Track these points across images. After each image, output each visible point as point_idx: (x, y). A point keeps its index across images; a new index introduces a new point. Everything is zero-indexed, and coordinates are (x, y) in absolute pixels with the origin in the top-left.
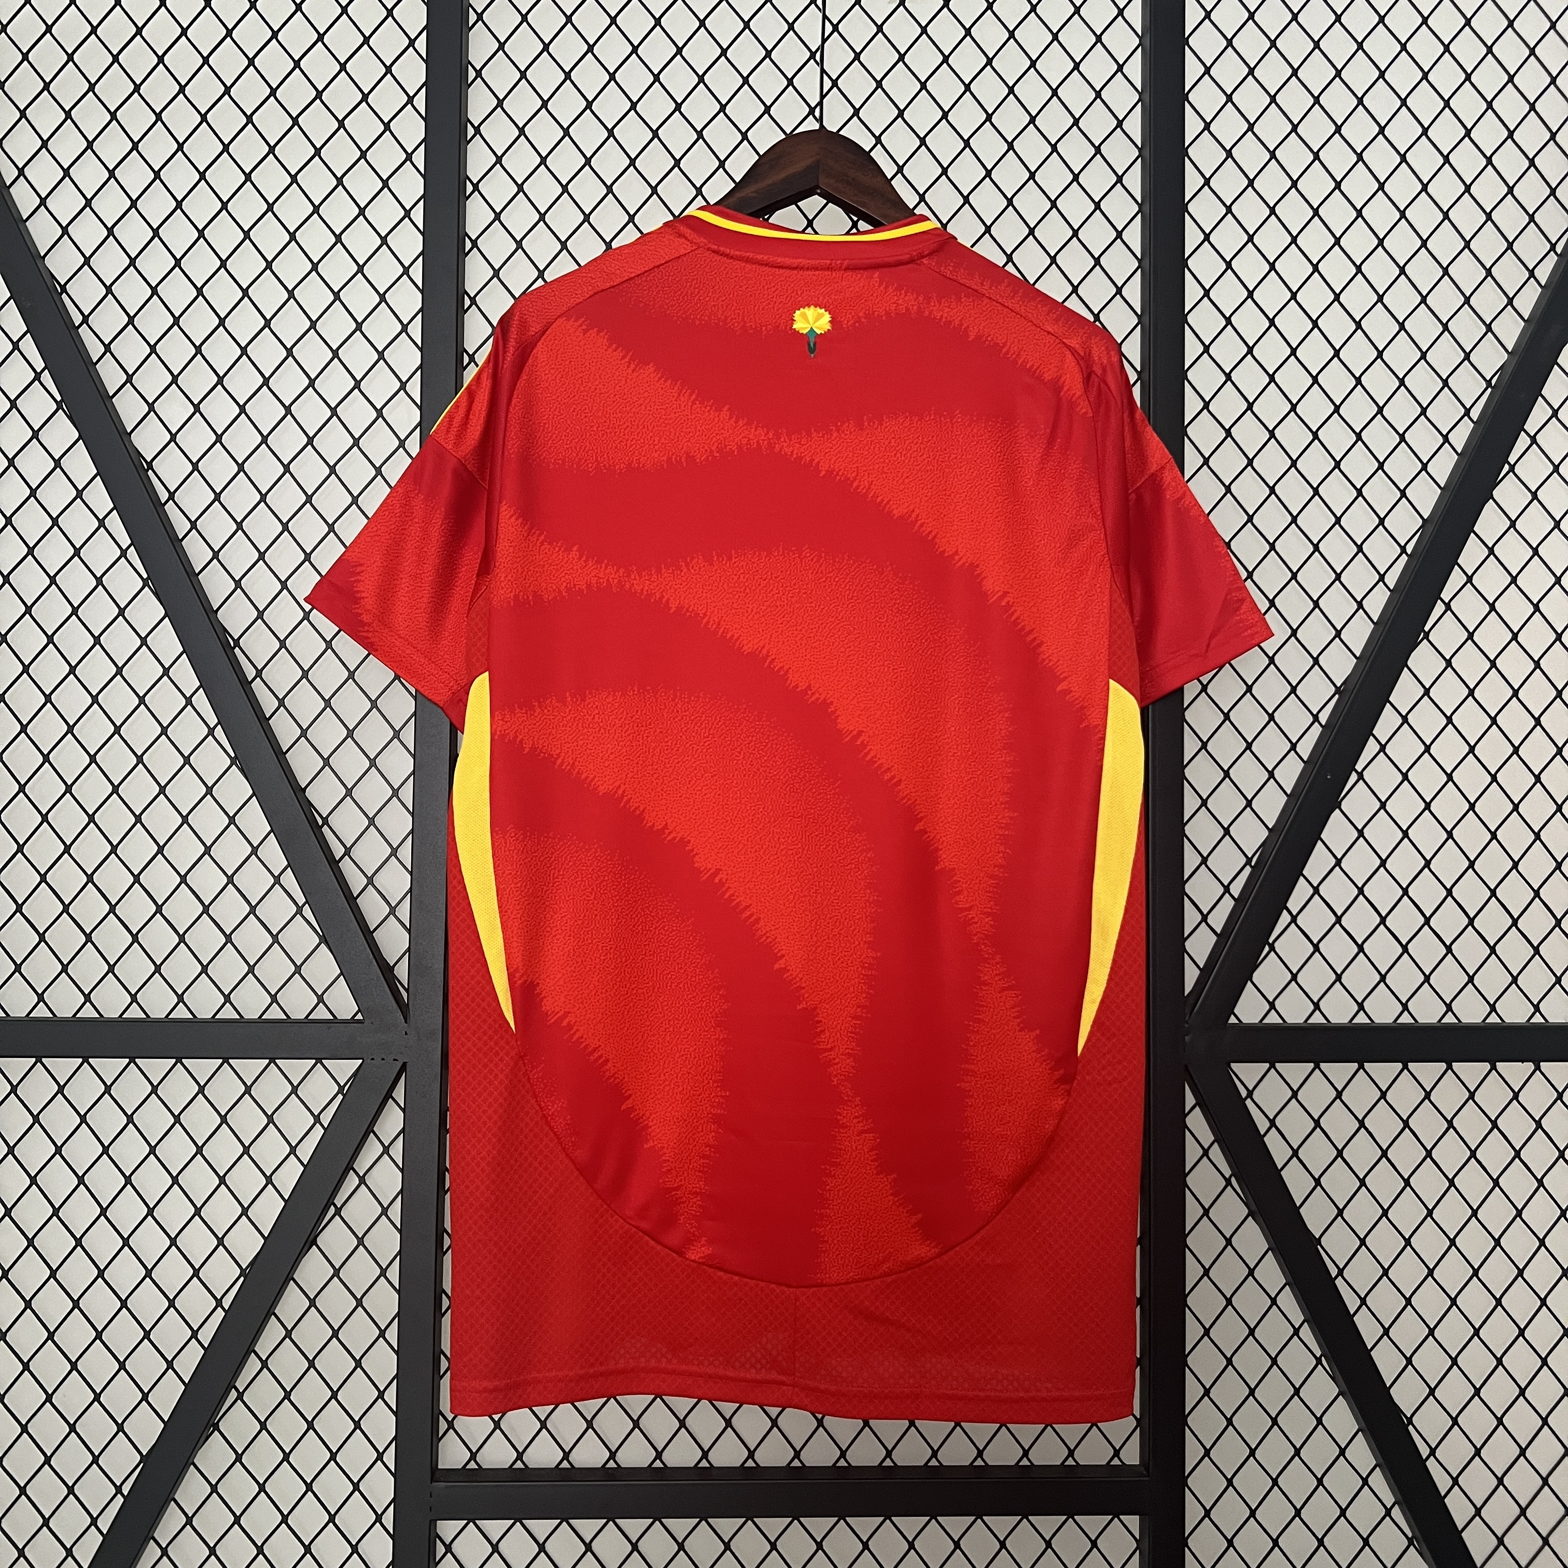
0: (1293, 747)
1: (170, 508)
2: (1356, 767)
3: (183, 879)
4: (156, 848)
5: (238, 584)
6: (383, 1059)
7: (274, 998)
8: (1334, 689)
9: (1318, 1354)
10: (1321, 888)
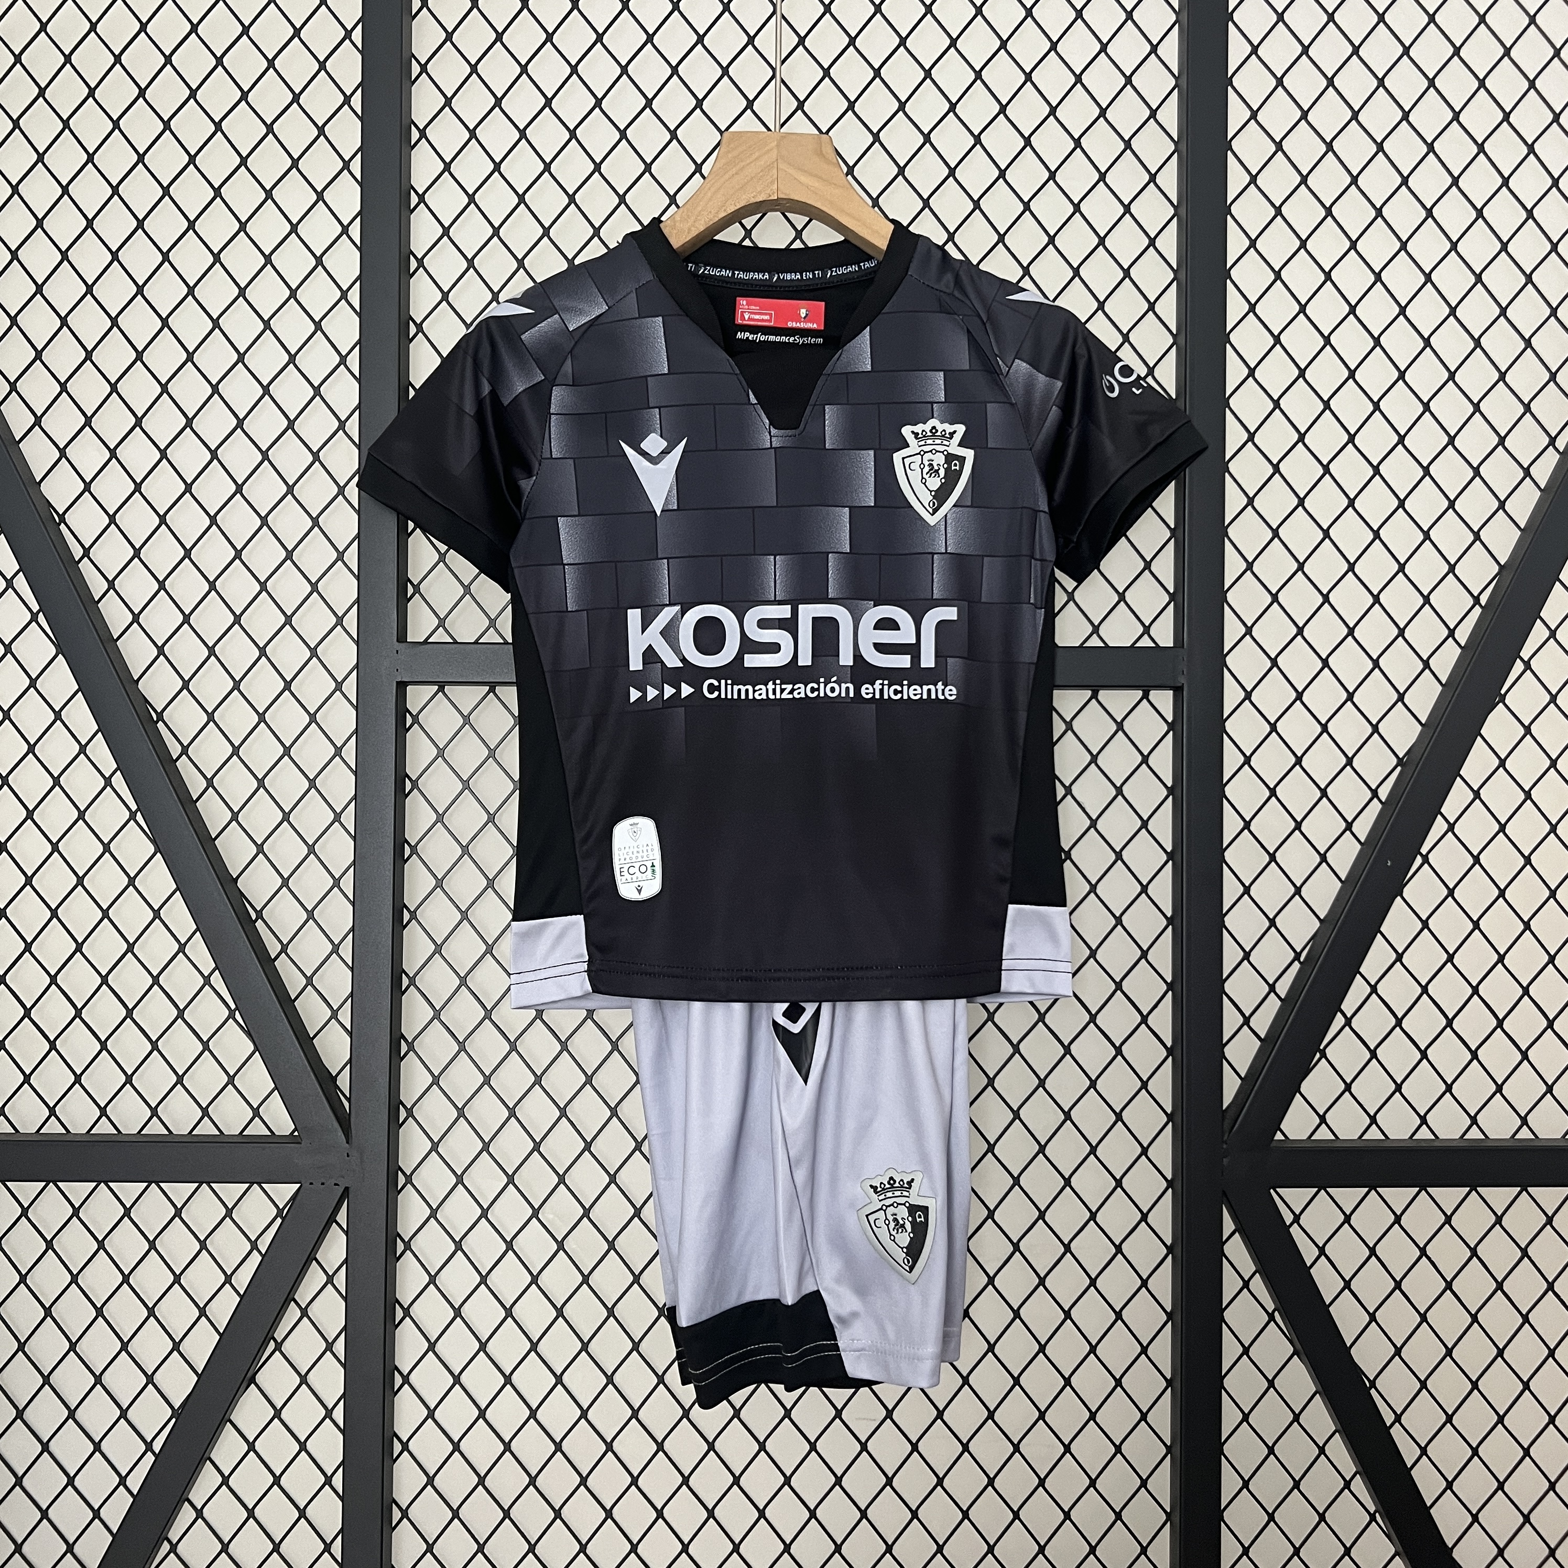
0: (1349, 826)
1: (85, 566)
2: (1421, 851)
3: (105, 980)
4: (74, 945)
5: (161, 651)
6: (323, 1184)
7: (205, 1112)
8: (1395, 761)
9: (1372, 1510)
10: (1379, 987)
